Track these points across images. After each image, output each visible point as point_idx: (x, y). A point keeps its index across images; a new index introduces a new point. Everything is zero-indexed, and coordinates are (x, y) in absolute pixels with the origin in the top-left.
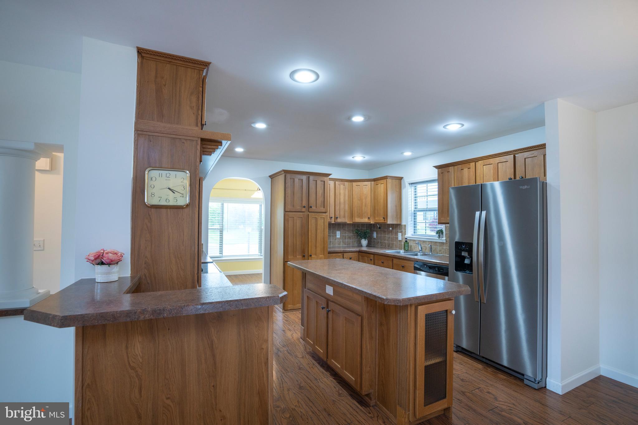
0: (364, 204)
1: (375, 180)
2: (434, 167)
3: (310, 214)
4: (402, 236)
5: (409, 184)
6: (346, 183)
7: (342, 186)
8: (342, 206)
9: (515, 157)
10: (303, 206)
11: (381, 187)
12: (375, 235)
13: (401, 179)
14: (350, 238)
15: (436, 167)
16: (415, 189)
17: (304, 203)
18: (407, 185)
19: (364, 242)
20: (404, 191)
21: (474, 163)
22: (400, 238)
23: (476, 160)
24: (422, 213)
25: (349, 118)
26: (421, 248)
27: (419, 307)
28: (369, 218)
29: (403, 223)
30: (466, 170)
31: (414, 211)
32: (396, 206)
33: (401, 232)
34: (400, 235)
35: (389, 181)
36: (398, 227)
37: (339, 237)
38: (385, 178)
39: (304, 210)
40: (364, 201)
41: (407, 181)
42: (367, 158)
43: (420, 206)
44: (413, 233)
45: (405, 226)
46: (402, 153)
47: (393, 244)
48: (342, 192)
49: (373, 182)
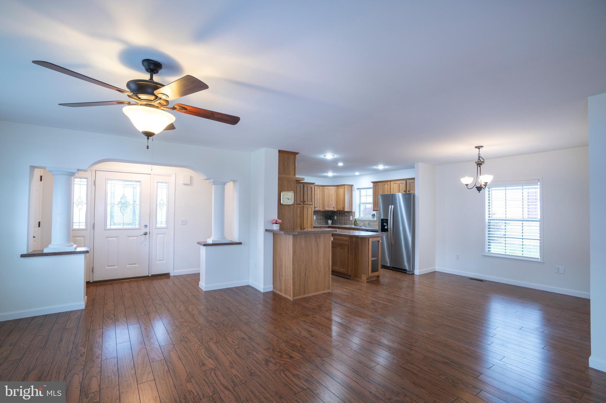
0: (331, 200)
1: (337, 186)
2: (371, 182)
3: (304, 205)
4: (353, 218)
5: (357, 189)
6: (321, 187)
7: (318, 189)
8: (318, 201)
9: (406, 181)
10: (301, 201)
11: (341, 190)
12: (336, 218)
13: (352, 186)
14: (321, 219)
15: (372, 182)
16: (360, 192)
17: (302, 200)
18: (356, 189)
19: (330, 222)
20: (354, 193)
21: (390, 182)
22: (351, 219)
23: (390, 181)
24: (363, 205)
25: (337, 164)
26: (364, 224)
27: (370, 239)
28: (334, 208)
29: (353, 211)
30: (386, 185)
31: (359, 204)
32: (349, 201)
33: (352, 216)
34: (351, 217)
35: (346, 187)
36: (350, 213)
37: (315, 219)
38: (344, 185)
39: (301, 203)
40: (331, 197)
41: (355, 187)
42: (335, 174)
43: (362, 201)
44: (358, 216)
45: (354, 212)
46: (354, 173)
47: (347, 223)
48: (318, 192)
49: (336, 187)
